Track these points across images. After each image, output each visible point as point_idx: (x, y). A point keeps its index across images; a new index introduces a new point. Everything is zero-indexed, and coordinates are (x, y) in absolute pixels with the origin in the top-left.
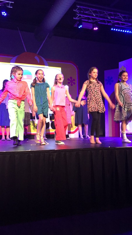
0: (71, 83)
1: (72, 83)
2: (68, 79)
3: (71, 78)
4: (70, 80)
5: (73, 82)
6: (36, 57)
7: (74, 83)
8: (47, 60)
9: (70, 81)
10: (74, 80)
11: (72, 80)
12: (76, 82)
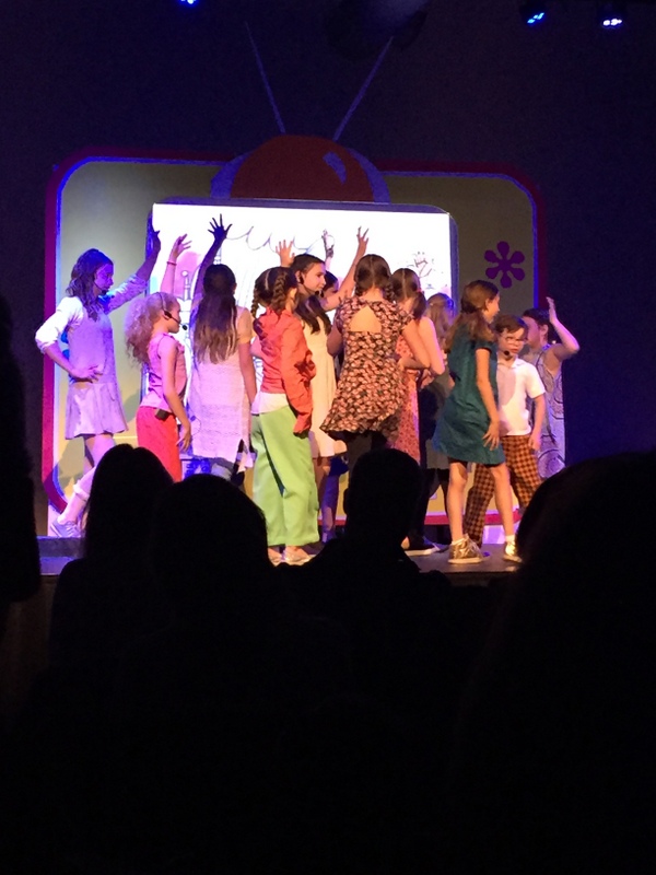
0: (500, 275)
1: (510, 274)
2: (489, 256)
4: (499, 256)
5: (514, 266)
7: (520, 275)
9: (496, 265)
10: (519, 257)
11: (509, 257)
12: (528, 266)
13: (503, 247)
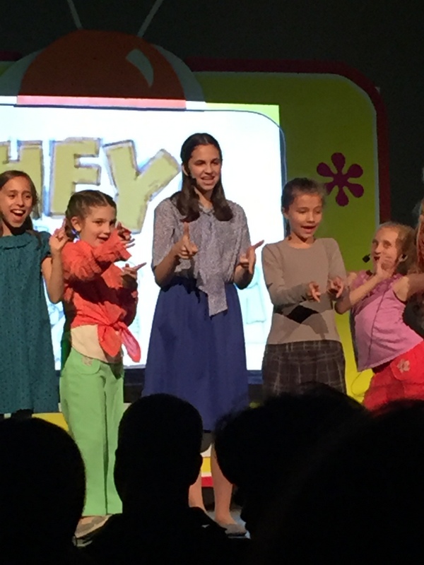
1: (346, 190)
3: (339, 159)
4: (334, 170)
6: (136, 58)
7: (358, 191)
8: (194, 68)
10: (357, 171)
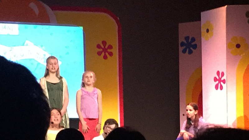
0: (103, 54)
1: (107, 54)
4: (103, 47)
5: (109, 50)
7: (111, 54)
8: (53, 9)
9: (101, 50)
10: (110, 47)
11: (106, 47)
12: (115, 51)
13: (104, 43)
